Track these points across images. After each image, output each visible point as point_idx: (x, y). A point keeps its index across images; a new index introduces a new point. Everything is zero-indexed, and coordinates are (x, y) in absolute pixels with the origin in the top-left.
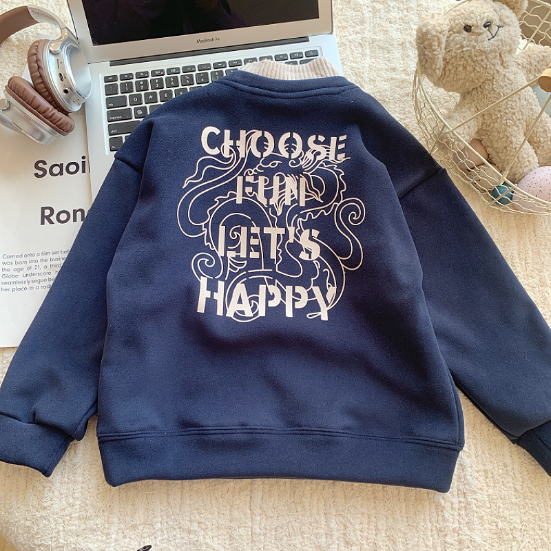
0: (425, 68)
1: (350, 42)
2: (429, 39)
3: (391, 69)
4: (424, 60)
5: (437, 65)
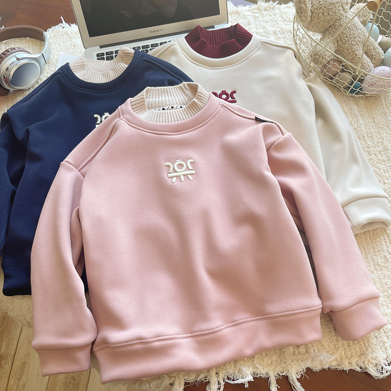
0: (301, 17)
4: (300, 12)
5: (308, 14)
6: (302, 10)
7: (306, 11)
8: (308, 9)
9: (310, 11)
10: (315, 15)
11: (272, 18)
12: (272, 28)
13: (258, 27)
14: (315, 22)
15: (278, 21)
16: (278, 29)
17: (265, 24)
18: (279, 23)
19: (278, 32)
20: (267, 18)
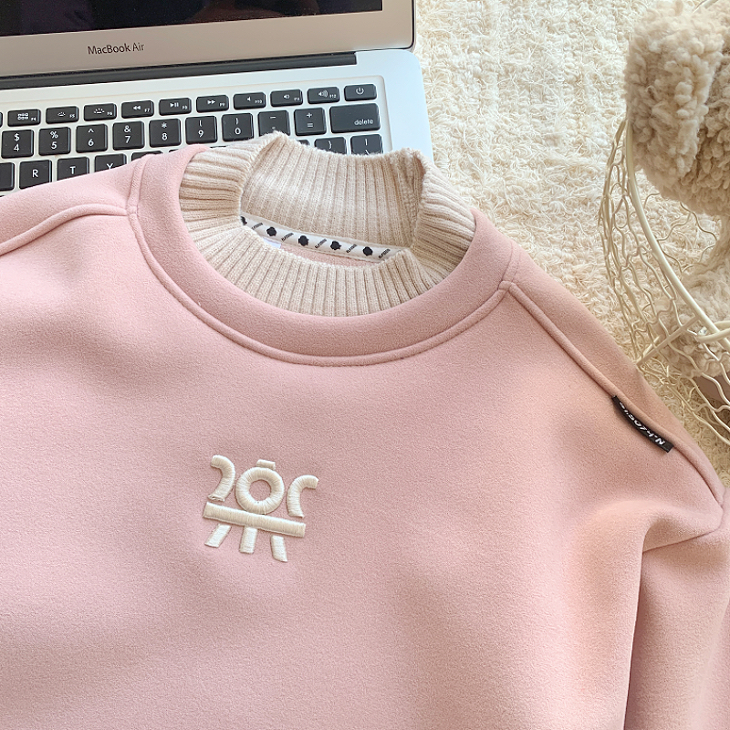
0: (646, 151)
1: (454, 69)
2: (667, 74)
3: (547, 138)
4: (646, 131)
5: (681, 145)
6: (653, 123)
7: (673, 133)
8: (688, 128)
9: (694, 133)
10: (717, 153)
11: (576, 15)
12: (570, 59)
13: (518, 45)
14: (708, 184)
15: (598, 33)
16: (592, 68)
17: (545, 35)
18: (603, 41)
19: (589, 83)
20: (559, 12)
